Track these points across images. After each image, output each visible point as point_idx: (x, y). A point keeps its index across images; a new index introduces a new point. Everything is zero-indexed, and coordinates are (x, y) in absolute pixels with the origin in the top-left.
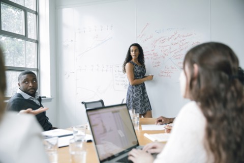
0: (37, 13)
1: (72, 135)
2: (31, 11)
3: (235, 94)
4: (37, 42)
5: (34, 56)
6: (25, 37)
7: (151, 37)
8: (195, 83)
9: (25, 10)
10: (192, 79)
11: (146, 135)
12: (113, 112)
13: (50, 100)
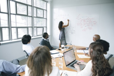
0: (46, 10)
1: (59, 53)
2: (45, 10)
3: (101, 58)
4: (46, 19)
5: (45, 23)
6: (43, 18)
7: (80, 19)
8: (91, 53)
9: (43, 10)
10: (91, 52)
11: (78, 55)
12: (70, 52)
13: (50, 36)
